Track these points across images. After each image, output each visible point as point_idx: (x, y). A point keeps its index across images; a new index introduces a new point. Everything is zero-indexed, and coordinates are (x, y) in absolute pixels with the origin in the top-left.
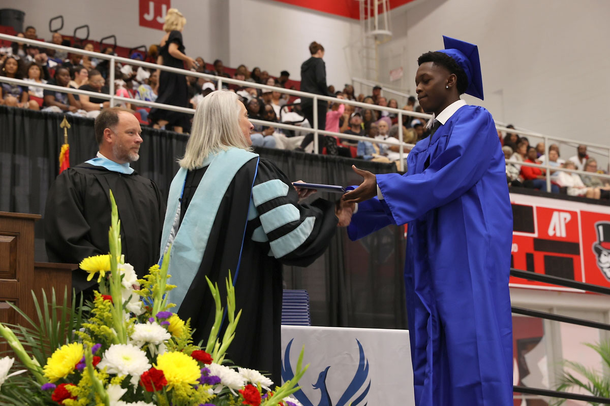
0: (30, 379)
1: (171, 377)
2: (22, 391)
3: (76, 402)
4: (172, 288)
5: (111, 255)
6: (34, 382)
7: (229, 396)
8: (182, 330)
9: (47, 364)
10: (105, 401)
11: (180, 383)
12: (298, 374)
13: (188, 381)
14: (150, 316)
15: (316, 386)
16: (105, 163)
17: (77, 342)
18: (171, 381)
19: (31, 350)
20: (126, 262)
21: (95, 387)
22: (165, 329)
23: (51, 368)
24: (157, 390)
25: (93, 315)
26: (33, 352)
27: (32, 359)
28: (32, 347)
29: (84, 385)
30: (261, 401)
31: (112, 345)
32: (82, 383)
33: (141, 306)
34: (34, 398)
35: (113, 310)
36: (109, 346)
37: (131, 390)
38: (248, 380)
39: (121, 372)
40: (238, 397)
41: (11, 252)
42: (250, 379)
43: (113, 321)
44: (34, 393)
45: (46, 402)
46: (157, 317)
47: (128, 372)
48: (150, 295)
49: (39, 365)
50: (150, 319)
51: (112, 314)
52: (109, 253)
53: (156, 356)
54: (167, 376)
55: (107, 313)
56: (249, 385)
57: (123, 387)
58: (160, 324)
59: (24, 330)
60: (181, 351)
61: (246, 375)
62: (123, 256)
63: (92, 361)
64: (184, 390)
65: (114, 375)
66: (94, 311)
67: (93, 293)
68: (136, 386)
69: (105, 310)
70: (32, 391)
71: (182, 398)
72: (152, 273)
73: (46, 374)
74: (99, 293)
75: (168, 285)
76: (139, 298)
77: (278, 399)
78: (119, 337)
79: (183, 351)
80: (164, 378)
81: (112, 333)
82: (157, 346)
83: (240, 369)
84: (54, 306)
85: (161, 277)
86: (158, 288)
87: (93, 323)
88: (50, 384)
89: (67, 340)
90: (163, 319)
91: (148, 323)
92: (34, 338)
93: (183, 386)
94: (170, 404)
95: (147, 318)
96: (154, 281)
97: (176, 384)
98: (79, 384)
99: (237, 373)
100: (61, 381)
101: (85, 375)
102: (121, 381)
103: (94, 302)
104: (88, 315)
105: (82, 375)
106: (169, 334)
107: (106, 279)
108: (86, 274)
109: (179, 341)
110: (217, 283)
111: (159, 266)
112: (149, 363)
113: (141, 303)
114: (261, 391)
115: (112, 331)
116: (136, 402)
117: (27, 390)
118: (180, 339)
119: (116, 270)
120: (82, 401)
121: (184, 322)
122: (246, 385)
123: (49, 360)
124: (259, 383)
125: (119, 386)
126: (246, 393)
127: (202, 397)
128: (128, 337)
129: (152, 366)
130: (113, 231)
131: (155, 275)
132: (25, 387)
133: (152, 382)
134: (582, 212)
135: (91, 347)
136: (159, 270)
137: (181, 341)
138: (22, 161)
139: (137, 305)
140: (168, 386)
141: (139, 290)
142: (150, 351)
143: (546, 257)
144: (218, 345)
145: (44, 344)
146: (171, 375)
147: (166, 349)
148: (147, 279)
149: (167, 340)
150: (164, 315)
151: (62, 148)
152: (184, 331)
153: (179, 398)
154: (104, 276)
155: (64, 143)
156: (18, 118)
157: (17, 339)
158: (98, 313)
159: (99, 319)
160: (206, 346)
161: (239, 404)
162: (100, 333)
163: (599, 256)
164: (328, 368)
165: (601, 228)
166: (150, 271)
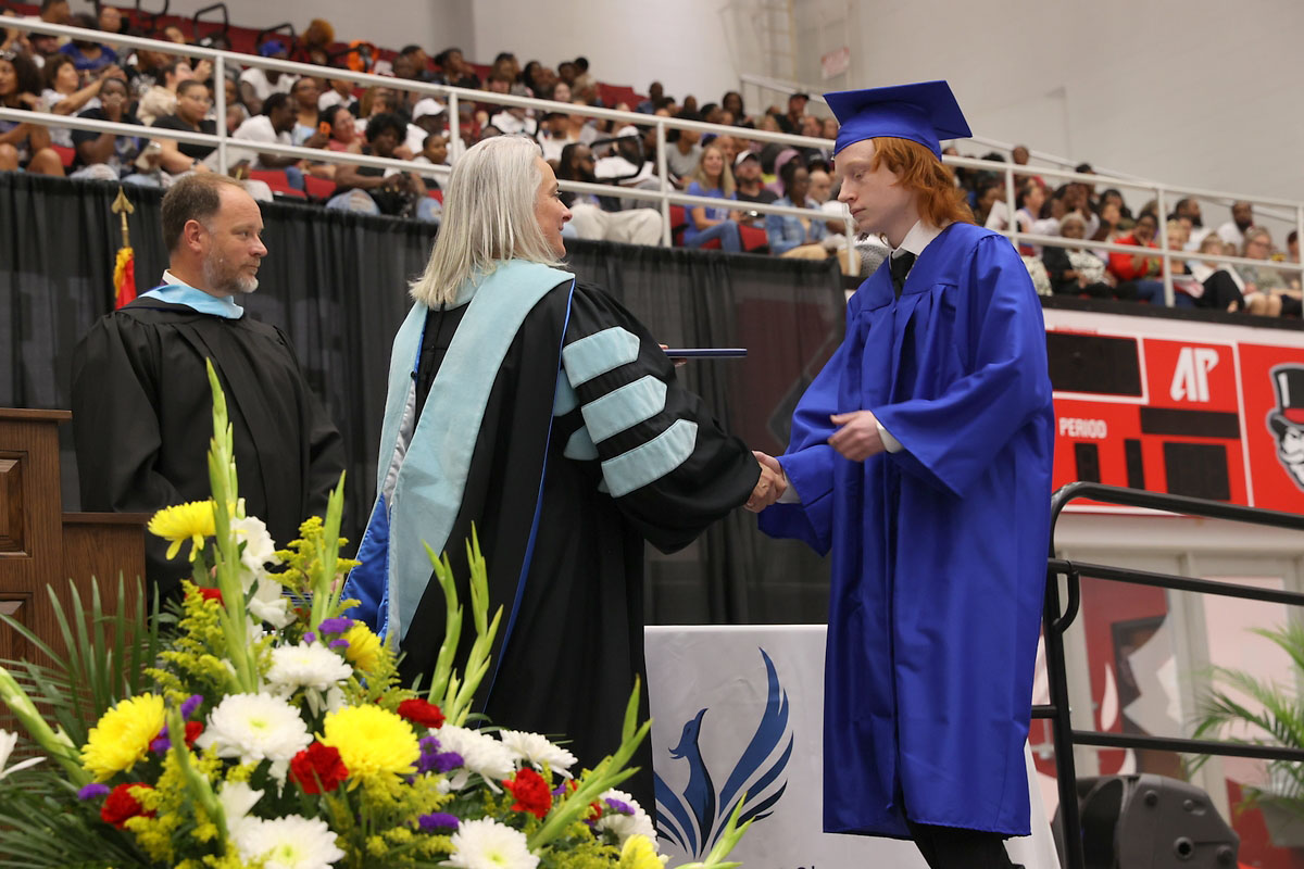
0: (52, 775)
1: (355, 760)
2: (36, 803)
3: (153, 822)
5: (215, 503)
6: (63, 782)
7: (483, 793)
8: (376, 656)
9: (88, 743)
10: (216, 818)
11: (376, 772)
12: (629, 743)
13: (392, 768)
14: (305, 628)
15: (678, 753)
17: (151, 692)
18: (355, 770)
19: (52, 713)
20: (249, 513)
21: (193, 789)
22: (339, 657)
23: (97, 752)
24: (327, 790)
25: (184, 632)
26: (57, 717)
27: (56, 732)
28: (54, 706)
29: (169, 785)
30: (552, 801)
31: (226, 696)
32: (164, 781)
33: (285, 608)
34: (63, 817)
35: (226, 621)
36: (221, 699)
37: (272, 791)
38: (523, 756)
39: (247, 753)
40: (503, 795)
41: (11, 493)
42: (527, 755)
43: (226, 643)
44: (63, 805)
45: (91, 825)
46: (321, 630)
47: (264, 753)
48: (304, 582)
49: (70, 744)
50: (306, 636)
51: (224, 629)
52: (210, 497)
53: (322, 715)
54: (348, 758)
55: (212, 627)
56: (526, 766)
57: (254, 786)
58: (329, 646)
59: (34, 670)
60: (376, 702)
61: (519, 745)
62: (242, 500)
63: (184, 735)
64: (384, 787)
65: (234, 761)
66: (185, 625)
67: (181, 584)
68: (281, 783)
69: (209, 621)
70: (59, 802)
71: (381, 805)
72: (308, 534)
73: (87, 764)
74: (194, 583)
75: (341, 561)
76: (280, 590)
77: (588, 797)
78: (240, 678)
79: (380, 702)
80: (342, 763)
81: (226, 671)
82: (324, 695)
83: (504, 733)
84: (98, 617)
85: (327, 543)
86: (321, 568)
87: (184, 650)
88: (97, 786)
89: (129, 688)
90: (334, 636)
91: (302, 643)
92: (58, 688)
93: (382, 779)
94: (357, 817)
95: (299, 633)
96: (312, 552)
97: (367, 775)
98: (158, 785)
99: (497, 742)
100: (120, 778)
101: (170, 766)
102: (249, 775)
103: (183, 605)
104: (170, 631)
105: (163, 764)
106: (348, 666)
107: (207, 553)
109: (369, 683)
110: (448, 554)
111: (320, 521)
112: (307, 732)
113: (285, 601)
114: (551, 781)
115: (225, 665)
116: (284, 818)
118: (371, 676)
119: (228, 535)
120: (167, 820)
122: (520, 768)
123: (93, 734)
124: (547, 764)
125: (244, 786)
126: (518, 787)
127: (425, 800)
128: (259, 677)
129: (315, 739)
130: (219, 448)
131: (313, 540)
132: (45, 792)
133: (315, 774)
134: (1242, 346)
135: (181, 702)
136: (320, 528)
137: (373, 679)
138: (36, 287)
139: (275, 606)
140: (350, 781)
141: (279, 575)
142: (309, 706)
143: (1167, 447)
144: (455, 683)
145: (79, 699)
146: (354, 756)
147: (342, 698)
148: (296, 550)
149: (344, 680)
150: (336, 627)
151: (118, 257)
152: (380, 659)
153: (375, 804)
154: (201, 547)
155: (123, 246)
156: (21, 196)
157: (21, 691)
158: (192, 628)
159: (196, 640)
160: (429, 689)
161: (506, 809)
162: (199, 670)
163: (1282, 438)
164: (702, 713)
165: (1283, 379)
166: (300, 532)
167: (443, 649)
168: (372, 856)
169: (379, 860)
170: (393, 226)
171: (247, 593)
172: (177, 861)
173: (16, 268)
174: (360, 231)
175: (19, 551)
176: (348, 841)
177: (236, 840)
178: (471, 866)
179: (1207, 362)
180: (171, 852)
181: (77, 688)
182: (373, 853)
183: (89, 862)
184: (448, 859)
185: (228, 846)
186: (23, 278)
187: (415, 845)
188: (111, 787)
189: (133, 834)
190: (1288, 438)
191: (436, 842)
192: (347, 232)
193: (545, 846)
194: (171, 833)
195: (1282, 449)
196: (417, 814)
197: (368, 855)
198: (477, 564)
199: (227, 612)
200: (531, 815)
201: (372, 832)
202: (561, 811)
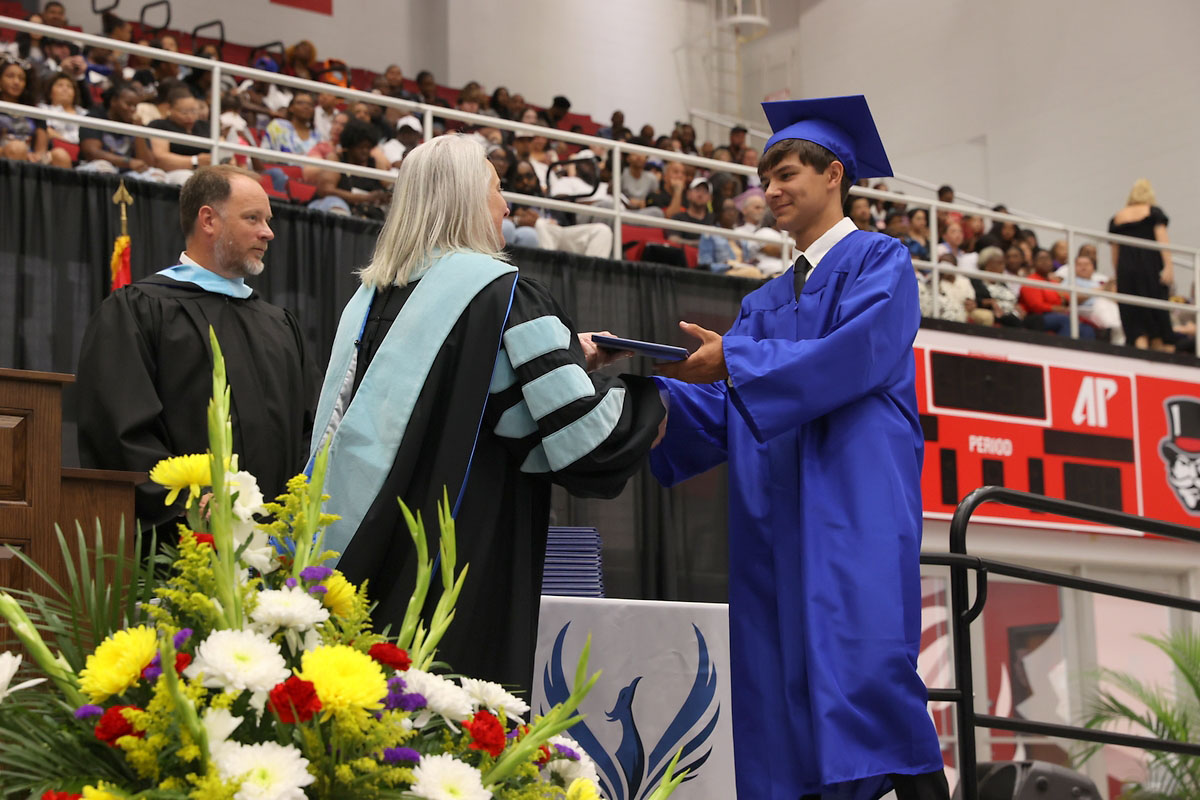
0: (52, 696)
1: (329, 695)
2: (36, 721)
3: (142, 742)
4: (331, 520)
5: (212, 455)
6: (61, 702)
7: (443, 734)
8: (351, 603)
9: (85, 668)
10: (200, 741)
11: (347, 706)
12: (579, 691)
13: (362, 703)
14: (288, 575)
15: (613, 716)
16: (198, 276)
17: (145, 625)
18: (329, 703)
19: (54, 640)
20: (242, 468)
21: (180, 713)
22: (317, 601)
23: (93, 676)
24: (302, 720)
25: (176, 573)
26: (58, 644)
27: (57, 658)
28: (56, 634)
29: (158, 709)
30: (506, 743)
31: (214, 631)
32: (154, 705)
33: (270, 556)
34: (62, 736)
35: (217, 563)
36: (209, 634)
37: (251, 719)
38: (481, 702)
39: (231, 683)
40: (461, 736)
41: (16, 447)
42: (484, 700)
43: (215, 584)
44: (60, 724)
45: (84, 742)
46: (302, 576)
47: (246, 684)
48: (289, 534)
49: (69, 669)
50: (288, 581)
51: (214, 571)
52: (208, 450)
53: (300, 653)
54: (322, 692)
55: (203, 568)
56: (483, 712)
57: (235, 714)
58: (309, 591)
59: (40, 601)
60: (349, 644)
61: (477, 692)
62: (236, 456)
63: (174, 662)
64: (354, 721)
65: (218, 691)
66: (179, 565)
67: (177, 528)
68: (260, 713)
69: (200, 563)
70: (56, 721)
71: (350, 736)
72: (293, 491)
73: (84, 687)
74: (189, 528)
75: (322, 515)
76: (267, 539)
77: (539, 739)
78: (226, 616)
79: (353, 644)
80: (316, 697)
81: (215, 609)
82: (302, 635)
83: (464, 680)
84: (100, 554)
85: (311, 499)
86: (305, 521)
87: (177, 588)
88: (92, 707)
89: (126, 621)
90: (314, 582)
92: (60, 617)
93: (352, 713)
94: (328, 747)
95: (282, 580)
96: (297, 506)
97: (338, 708)
98: (148, 708)
99: (458, 687)
100: (113, 701)
101: (160, 690)
102: (232, 703)
103: (178, 547)
104: (166, 572)
105: (154, 689)
106: (325, 611)
108: (163, 491)
109: (344, 626)
110: (421, 513)
111: (306, 477)
112: (285, 667)
113: (270, 549)
114: (505, 725)
115: (213, 603)
116: (261, 744)
117: (47, 719)
118: (347, 621)
119: (223, 484)
120: (155, 740)
122: (477, 711)
123: (91, 660)
124: (502, 708)
125: (226, 712)
126: (476, 727)
127: (390, 734)
128: (244, 616)
129: (293, 673)
130: (216, 408)
131: (299, 495)
132: (42, 711)
133: (292, 704)
134: (1140, 379)
135: (173, 636)
136: (306, 484)
137: (349, 624)
138: (38, 269)
139: (263, 554)
140: (323, 713)
141: (267, 525)
142: (288, 645)
143: (1067, 466)
144: (421, 633)
145: (79, 629)
146: (328, 691)
147: (319, 639)
148: (283, 503)
149: (322, 623)
150: (316, 574)
151: (116, 244)
152: (354, 605)
153: (344, 735)
154: (197, 495)
155: (122, 235)
156: (30, 185)
157: (27, 619)
158: (186, 569)
159: (188, 580)
160: (398, 635)
161: (463, 748)
162: (190, 607)
163: (1172, 464)
164: (637, 681)
165: (1176, 410)
166: (288, 488)
167: (413, 599)
168: (339, 783)
169: (345, 787)
170: (368, 229)
172: (162, 779)
173: (22, 251)
174: (338, 232)
175: (21, 500)
176: (319, 768)
177: (217, 762)
178: (430, 796)
179: (1106, 391)
180: (157, 770)
181: (78, 619)
182: (342, 780)
183: (81, 776)
184: (409, 789)
185: (209, 767)
186: (28, 260)
187: (379, 775)
188: (103, 707)
189: (124, 752)
190: (1178, 464)
191: (397, 774)
192: (327, 231)
193: (497, 784)
194: (157, 752)
195: (1172, 474)
197: (336, 781)
199: (219, 560)
200: (486, 754)
201: (341, 761)
202: (513, 752)
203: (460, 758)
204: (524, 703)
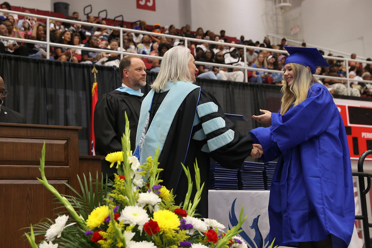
0: (78, 228)
1: (162, 225)
2: (74, 236)
3: (106, 242)
5: (123, 152)
6: (81, 230)
7: (198, 236)
8: (168, 196)
9: (88, 219)
10: (123, 241)
11: (168, 229)
12: (241, 222)
13: (172, 228)
15: (252, 227)
16: (127, 90)
17: (105, 205)
18: (162, 228)
19: (78, 211)
20: (133, 155)
21: (116, 232)
22: (158, 196)
23: (90, 221)
24: (154, 234)
25: (114, 188)
27: (79, 216)
28: (79, 209)
29: (110, 231)
30: (218, 239)
31: (126, 207)
32: (109, 230)
33: (143, 182)
34: (82, 240)
35: (126, 185)
36: (125, 207)
37: (139, 234)
38: (210, 226)
39: (132, 223)
40: (204, 237)
41: (65, 150)
43: (126, 192)
44: (81, 237)
45: (89, 242)
46: (153, 188)
47: (137, 223)
48: (148, 175)
49: (83, 219)
51: (125, 188)
52: (122, 150)
53: (153, 212)
54: (160, 225)
55: (122, 187)
56: (211, 229)
57: (133, 232)
58: (155, 193)
59: (74, 199)
60: (168, 209)
61: (209, 222)
62: (132, 151)
63: (114, 217)
64: (170, 234)
65: (128, 225)
66: (115, 186)
67: (114, 175)
68: (141, 232)
69: (121, 185)
70: (80, 235)
71: (169, 238)
72: (148, 162)
73: (88, 225)
74: (117, 174)
75: (158, 169)
76: (141, 176)
77: (229, 238)
78: (130, 201)
79: (169, 209)
80: (158, 226)
81: (126, 199)
82: (153, 207)
83: (204, 219)
84: (91, 183)
85: (154, 164)
86: (153, 171)
87: (114, 193)
88: (90, 231)
89: (100, 204)
90: (156, 190)
91: (147, 192)
92: (80, 204)
93: (170, 231)
94: (162, 242)
95: (147, 189)
96: (150, 166)
97: (165, 230)
98: (107, 231)
99: (202, 221)
100: (97, 229)
101: (110, 226)
102: (132, 229)
103: (114, 180)
104: (111, 188)
105: (108, 225)
106: (160, 199)
107: (121, 166)
108: (109, 163)
109: (166, 203)
110: (188, 167)
111: (152, 157)
112: (148, 217)
113: (142, 180)
114: (218, 233)
115: (126, 198)
116: (142, 241)
117: (77, 235)
118: (167, 202)
119: (127, 161)
120: (109, 241)
121: (169, 191)
122: (209, 229)
123: (89, 217)
124: (217, 228)
125: (131, 231)
126: (208, 234)
127: (182, 237)
128: (135, 201)
129: (151, 219)
130: (126, 137)
131: (150, 163)
132: (76, 233)
133: (151, 229)
135: (113, 208)
136: (152, 160)
137: (167, 203)
138: (70, 94)
139: (140, 181)
140: (161, 231)
141: (141, 172)
142: (149, 210)
144: (190, 204)
145: (86, 207)
146: (162, 224)
147: (158, 208)
148: (145, 165)
149: (159, 203)
150: (157, 187)
151: (93, 85)
152: (169, 197)
153: (167, 238)
154: (120, 164)
155: (94, 82)
156: (67, 68)
157: (70, 204)
158: (117, 187)
159: (118, 191)
160: (183, 205)
161: (205, 241)
162: (119, 199)
164: (259, 216)
167: (187, 194)
171: (132, 178)
173: (65, 88)
175: (67, 166)
181: (85, 204)
186: (67, 91)
188: (94, 231)
189: (100, 245)
194: (110, 245)
196: (180, 241)
198: (197, 170)
199: (127, 184)
200: (212, 243)
201: (167, 246)
202: (221, 242)
203: (204, 244)
204: (224, 226)
